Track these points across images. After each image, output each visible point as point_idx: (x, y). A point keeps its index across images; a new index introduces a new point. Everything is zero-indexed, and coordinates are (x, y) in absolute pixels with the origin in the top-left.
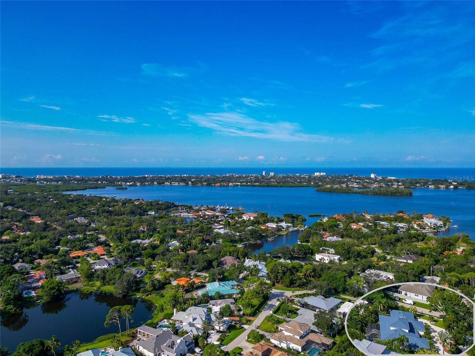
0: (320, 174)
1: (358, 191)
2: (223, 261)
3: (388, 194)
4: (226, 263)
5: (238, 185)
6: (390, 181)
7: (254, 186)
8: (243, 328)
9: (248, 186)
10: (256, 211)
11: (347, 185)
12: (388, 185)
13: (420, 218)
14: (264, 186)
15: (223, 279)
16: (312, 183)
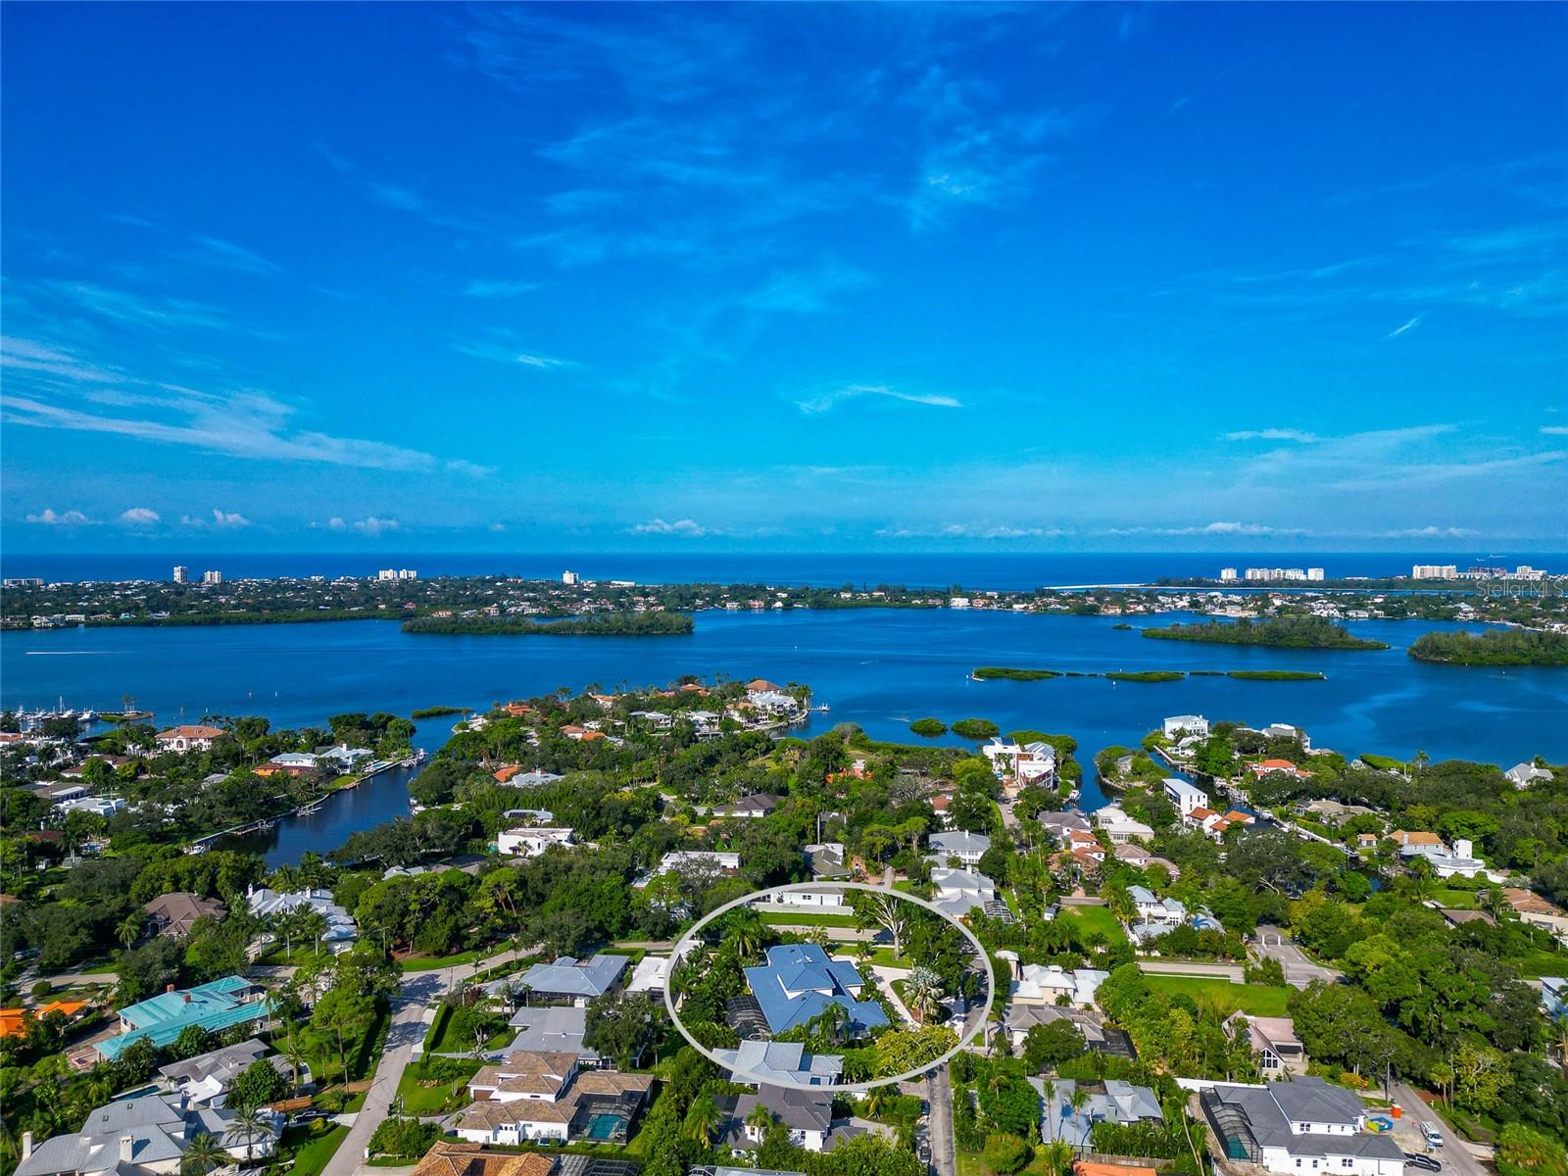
0: (396, 576)
1: (544, 627)
2: (155, 914)
3: (629, 632)
4: (168, 919)
5: (74, 624)
6: (622, 592)
7: (151, 624)
8: (336, 1126)
9: (125, 624)
10: (215, 718)
11: (502, 610)
12: (622, 605)
13: (740, 692)
14: (197, 621)
15: (187, 979)
16: (383, 607)
